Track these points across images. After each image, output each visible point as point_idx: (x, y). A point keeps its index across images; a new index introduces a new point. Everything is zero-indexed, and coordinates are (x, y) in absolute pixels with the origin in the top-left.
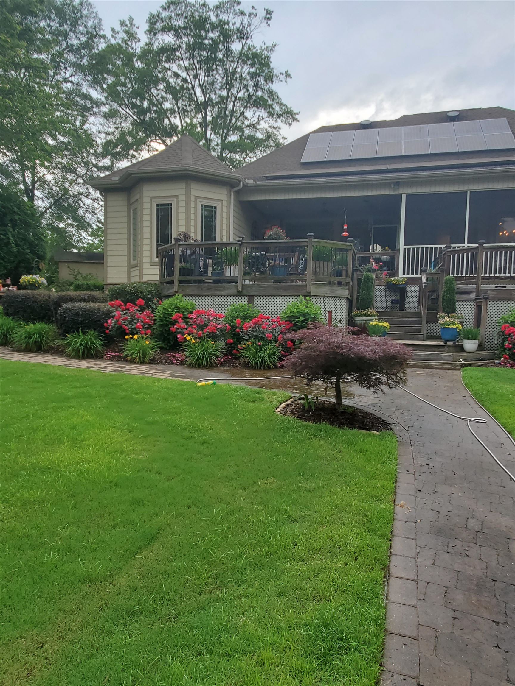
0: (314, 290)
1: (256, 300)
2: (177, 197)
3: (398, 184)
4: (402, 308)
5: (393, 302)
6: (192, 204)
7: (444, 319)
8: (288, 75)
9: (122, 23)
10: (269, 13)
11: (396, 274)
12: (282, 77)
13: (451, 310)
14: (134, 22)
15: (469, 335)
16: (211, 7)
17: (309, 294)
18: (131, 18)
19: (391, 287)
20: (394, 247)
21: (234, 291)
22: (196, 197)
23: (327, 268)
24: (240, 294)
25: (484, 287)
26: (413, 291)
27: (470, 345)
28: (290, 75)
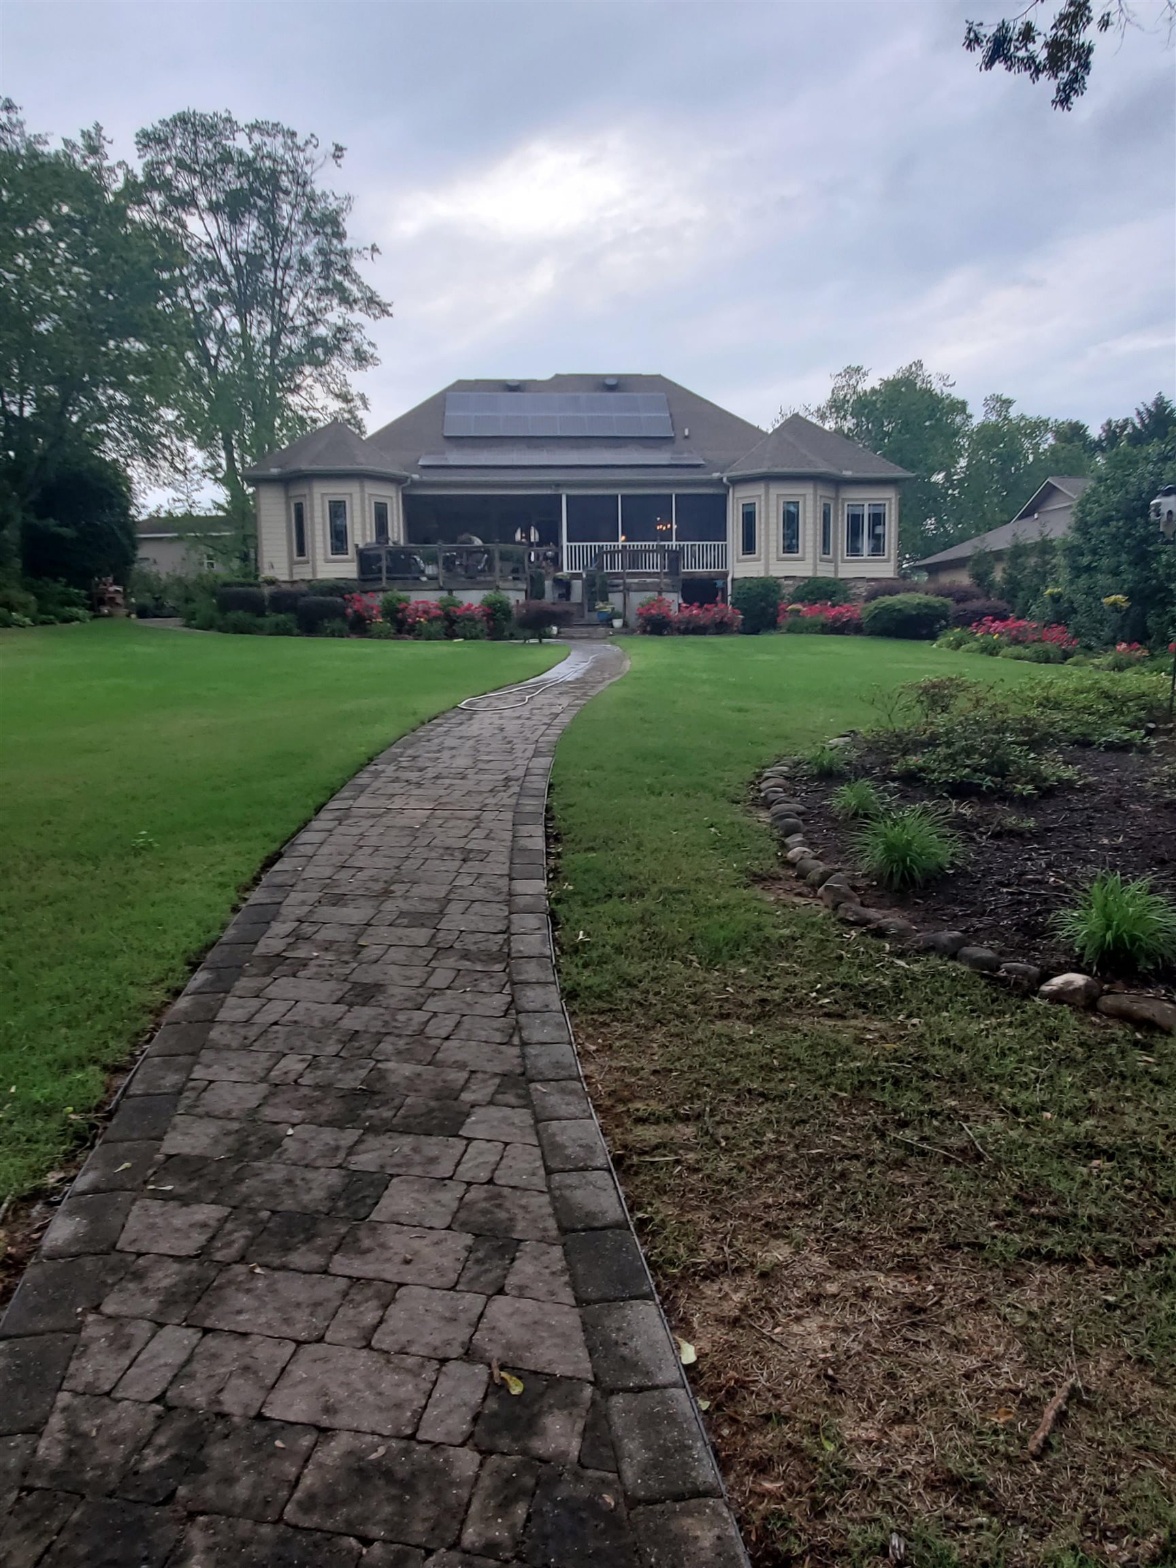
0: (501, 584)
1: (455, 593)
2: (351, 495)
3: (558, 485)
4: (568, 599)
5: (561, 596)
6: (367, 502)
7: (599, 605)
8: (374, 249)
9: (85, 135)
10: (339, 149)
11: (561, 569)
12: (367, 254)
13: (605, 599)
14: (103, 133)
15: (617, 616)
16: (242, 125)
17: (498, 588)
18: (97, 124)
19: (558, 582)
20: (557, 543)
21: (436, 586)
22: (371, 495)
23: (509, 566)
24: (441, 589)
25: (629, 581)
26: (577, 585)
27: (617, 623)
28: (378, 250)
